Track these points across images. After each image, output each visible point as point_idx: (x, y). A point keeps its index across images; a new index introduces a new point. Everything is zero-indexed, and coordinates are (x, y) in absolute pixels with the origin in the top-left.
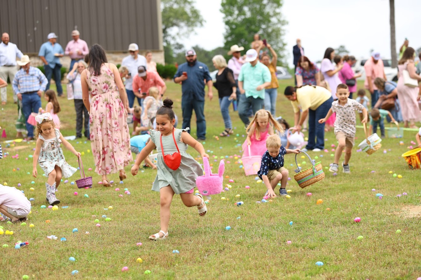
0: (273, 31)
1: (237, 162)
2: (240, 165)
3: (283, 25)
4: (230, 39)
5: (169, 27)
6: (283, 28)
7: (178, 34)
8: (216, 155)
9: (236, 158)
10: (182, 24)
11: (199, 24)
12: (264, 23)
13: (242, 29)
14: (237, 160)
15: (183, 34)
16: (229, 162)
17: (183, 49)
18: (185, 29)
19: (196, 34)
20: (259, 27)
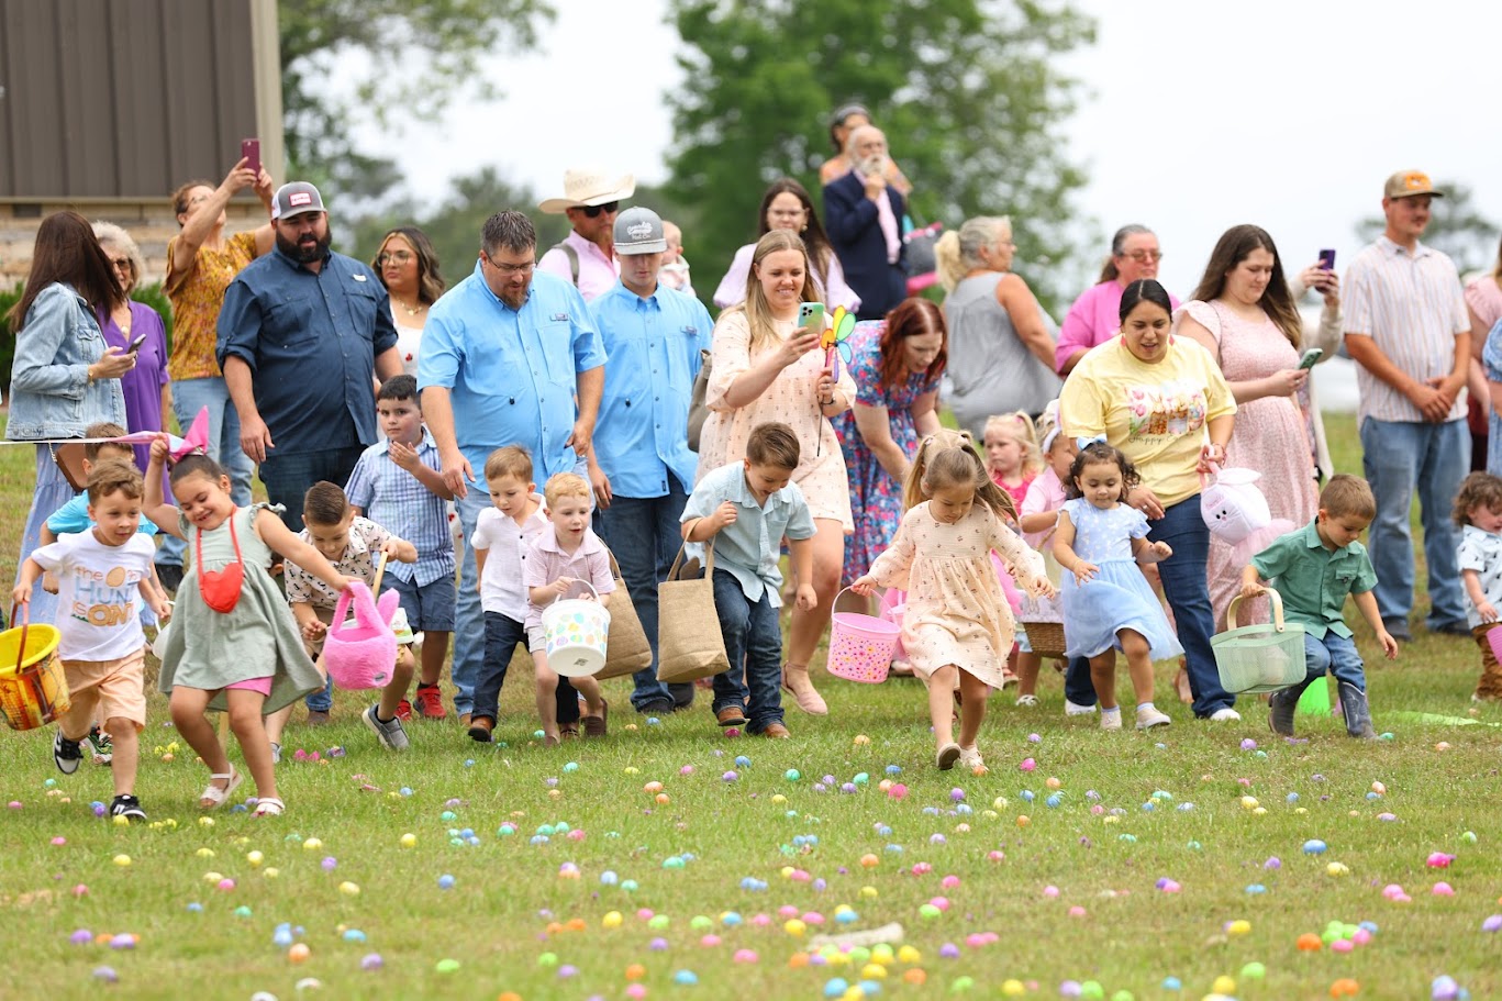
0: (995, 83)
1: (801, 956)
2: (826, 981)
3: (1061, 45)
4: (709, 134)
5: (308, 49)
6: (1060, 64)
7: (366, 94)
8: (656, 908)
9: (794, 926)
10: (397, 28)
11: (506, 31)
12: (934, 34)
13: (796, 70)
14: (801, 941)
15: (405, 97)
16: (748, 954)
17: (394, 195)
18: (416, 63)
19: (488, 93)
20: (905, 59)
